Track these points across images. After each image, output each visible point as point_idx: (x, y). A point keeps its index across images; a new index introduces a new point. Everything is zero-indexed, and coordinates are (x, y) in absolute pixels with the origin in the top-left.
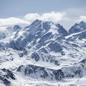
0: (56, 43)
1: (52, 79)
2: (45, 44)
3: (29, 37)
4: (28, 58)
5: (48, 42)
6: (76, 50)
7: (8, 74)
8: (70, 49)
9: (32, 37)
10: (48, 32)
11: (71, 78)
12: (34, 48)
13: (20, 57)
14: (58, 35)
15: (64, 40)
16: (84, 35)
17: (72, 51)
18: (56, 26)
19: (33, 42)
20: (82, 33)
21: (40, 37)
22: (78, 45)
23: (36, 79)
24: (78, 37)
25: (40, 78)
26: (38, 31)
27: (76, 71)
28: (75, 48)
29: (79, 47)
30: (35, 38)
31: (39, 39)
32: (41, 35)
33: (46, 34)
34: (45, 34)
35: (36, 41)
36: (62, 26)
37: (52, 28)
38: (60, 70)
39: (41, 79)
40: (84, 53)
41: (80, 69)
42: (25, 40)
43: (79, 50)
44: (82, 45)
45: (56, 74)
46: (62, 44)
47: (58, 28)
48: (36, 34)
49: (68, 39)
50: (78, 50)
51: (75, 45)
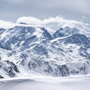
0: (42, 46)
1: (56, 74)
2: (29, 47)
3: (13, 39)
4: (17, 58)
5: (32, 45)
6: (62, 54)
7: (11, 66)
8: (56, 53)
9: (16, 39)
10: (32, 35)
11: (76, 74)
12: (18, 50)
13: (9, 56)
14: (43, 38)
15: (49, 44)
16: (69, 40)
17: (57, 55)
18: (41, 29)
19: (17, 45)
20: (68, 37)
21: (24, 40)
22: (64, 49)
23: (39, 73)
24: (64, 41)
25: (44, 72)
26: (22, 34)
27: (81, 67)
28: (61, 52)
29: (65, 52)
30: (19, 41)
31: (23, 42)
32: (25, 38)
33: (31, 37)
34: (29, 37)
35: (19, 43)
36: (46, 30)
37: (37, 31)
38: (64, 66)
39: (45, 74)
40: (70, 58)
41: (85, 66)
42: (8, 42)
43: (65, 54)
44: (67, 50)
45: (61, 69)
46: (48, 48)
47: (43, 32)
48: (20, 36)
49: (53, 43)
50: (63, 54)
51: (60, 49)
